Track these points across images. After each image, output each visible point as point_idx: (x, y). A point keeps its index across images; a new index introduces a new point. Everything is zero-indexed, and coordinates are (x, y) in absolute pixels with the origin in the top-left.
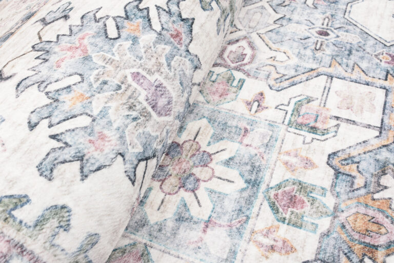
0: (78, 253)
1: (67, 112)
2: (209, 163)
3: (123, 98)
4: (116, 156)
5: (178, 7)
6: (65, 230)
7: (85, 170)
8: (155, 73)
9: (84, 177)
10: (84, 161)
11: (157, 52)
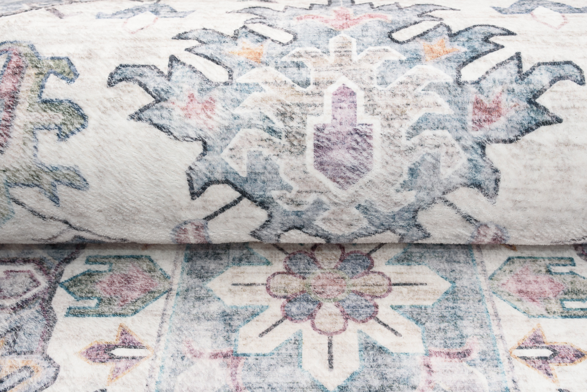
0: (46, 170)
1: (220, 54)
2: (354, 320)
3: (291, 98)
4: (196, 139)
5: (553, 82)
6: (58, 135)
7: (147, 113)
8: (379, 117)
9: (137, 117)
10: (158, 105)
11: (419, 99)
